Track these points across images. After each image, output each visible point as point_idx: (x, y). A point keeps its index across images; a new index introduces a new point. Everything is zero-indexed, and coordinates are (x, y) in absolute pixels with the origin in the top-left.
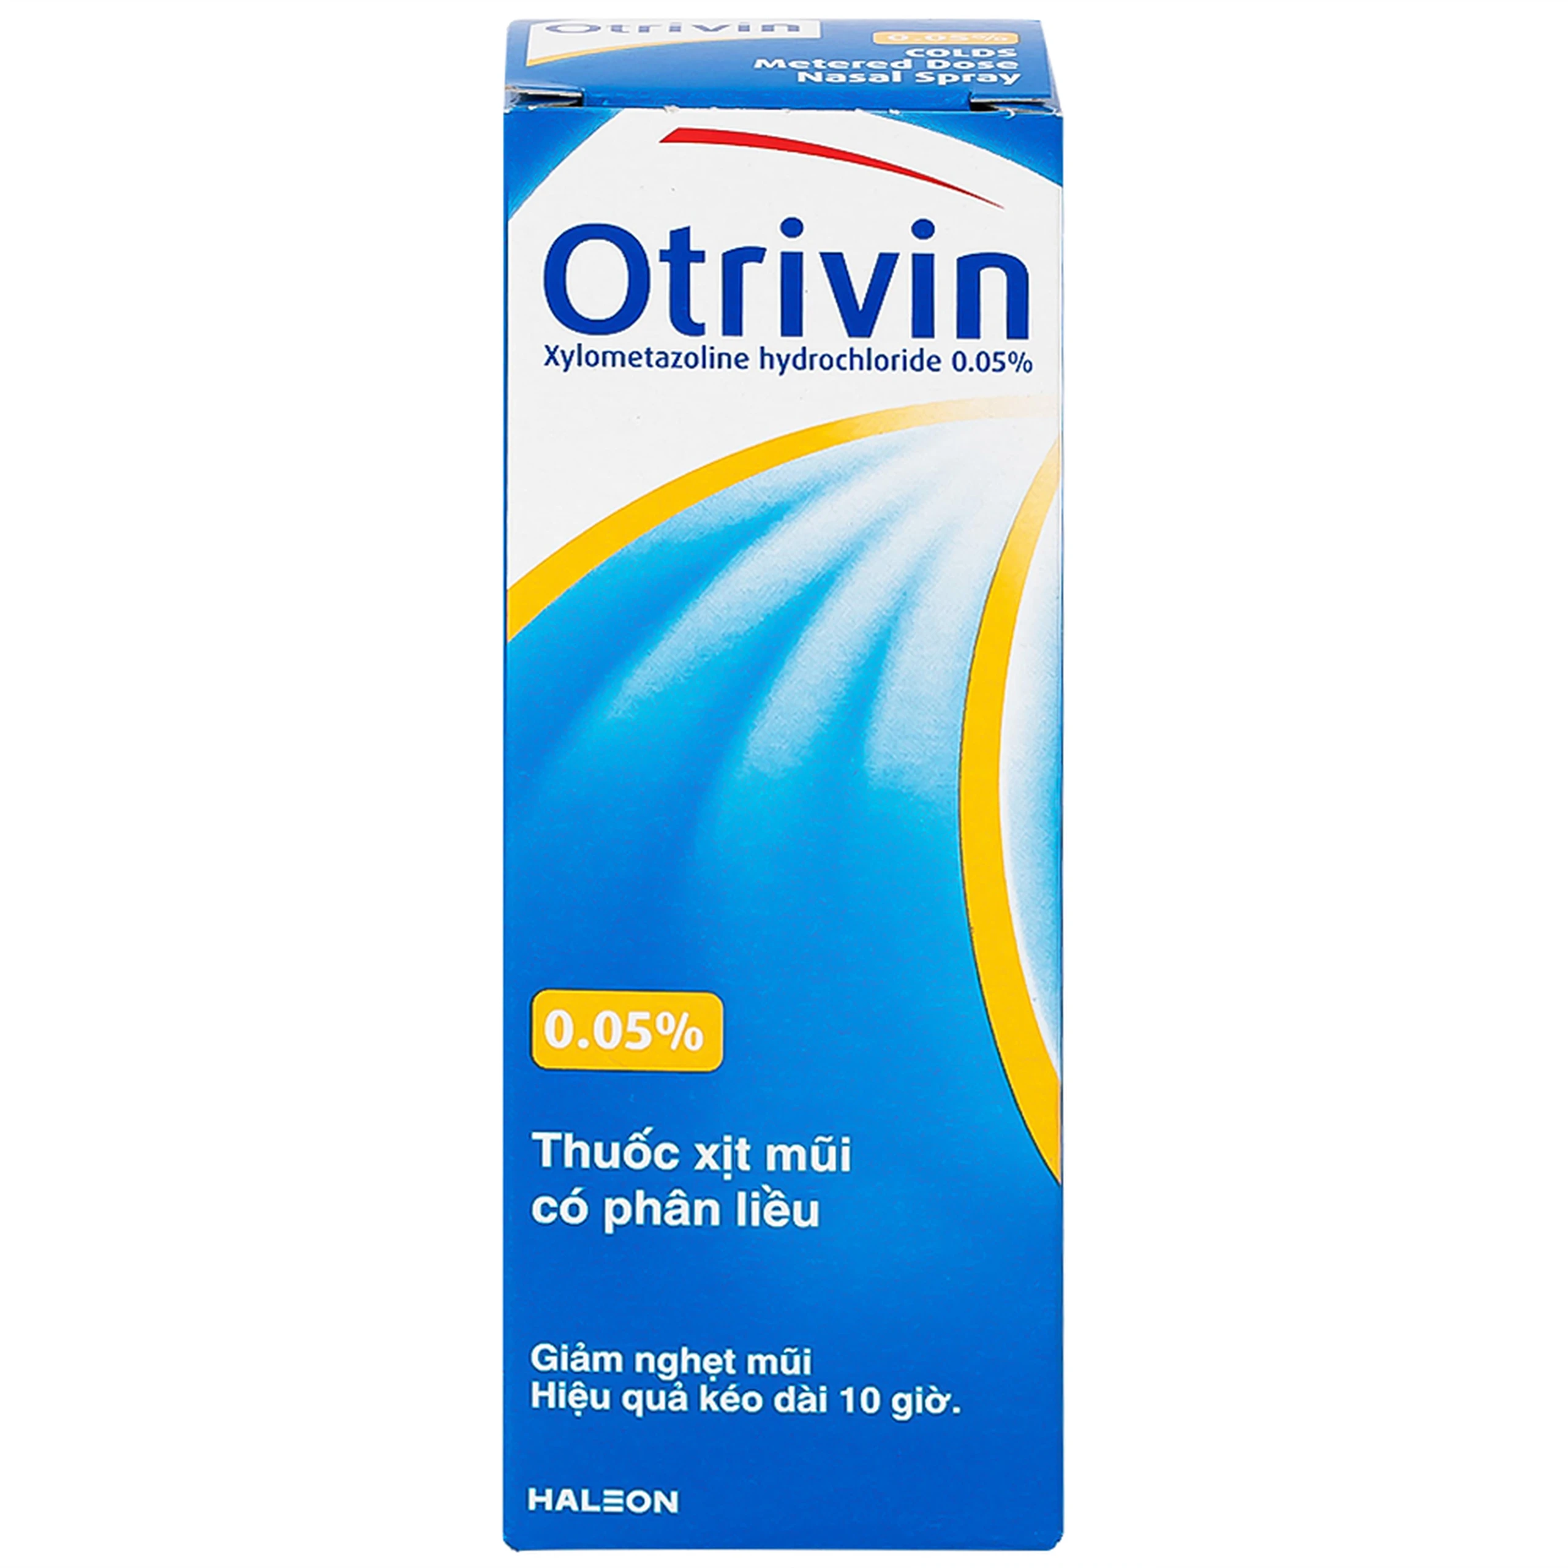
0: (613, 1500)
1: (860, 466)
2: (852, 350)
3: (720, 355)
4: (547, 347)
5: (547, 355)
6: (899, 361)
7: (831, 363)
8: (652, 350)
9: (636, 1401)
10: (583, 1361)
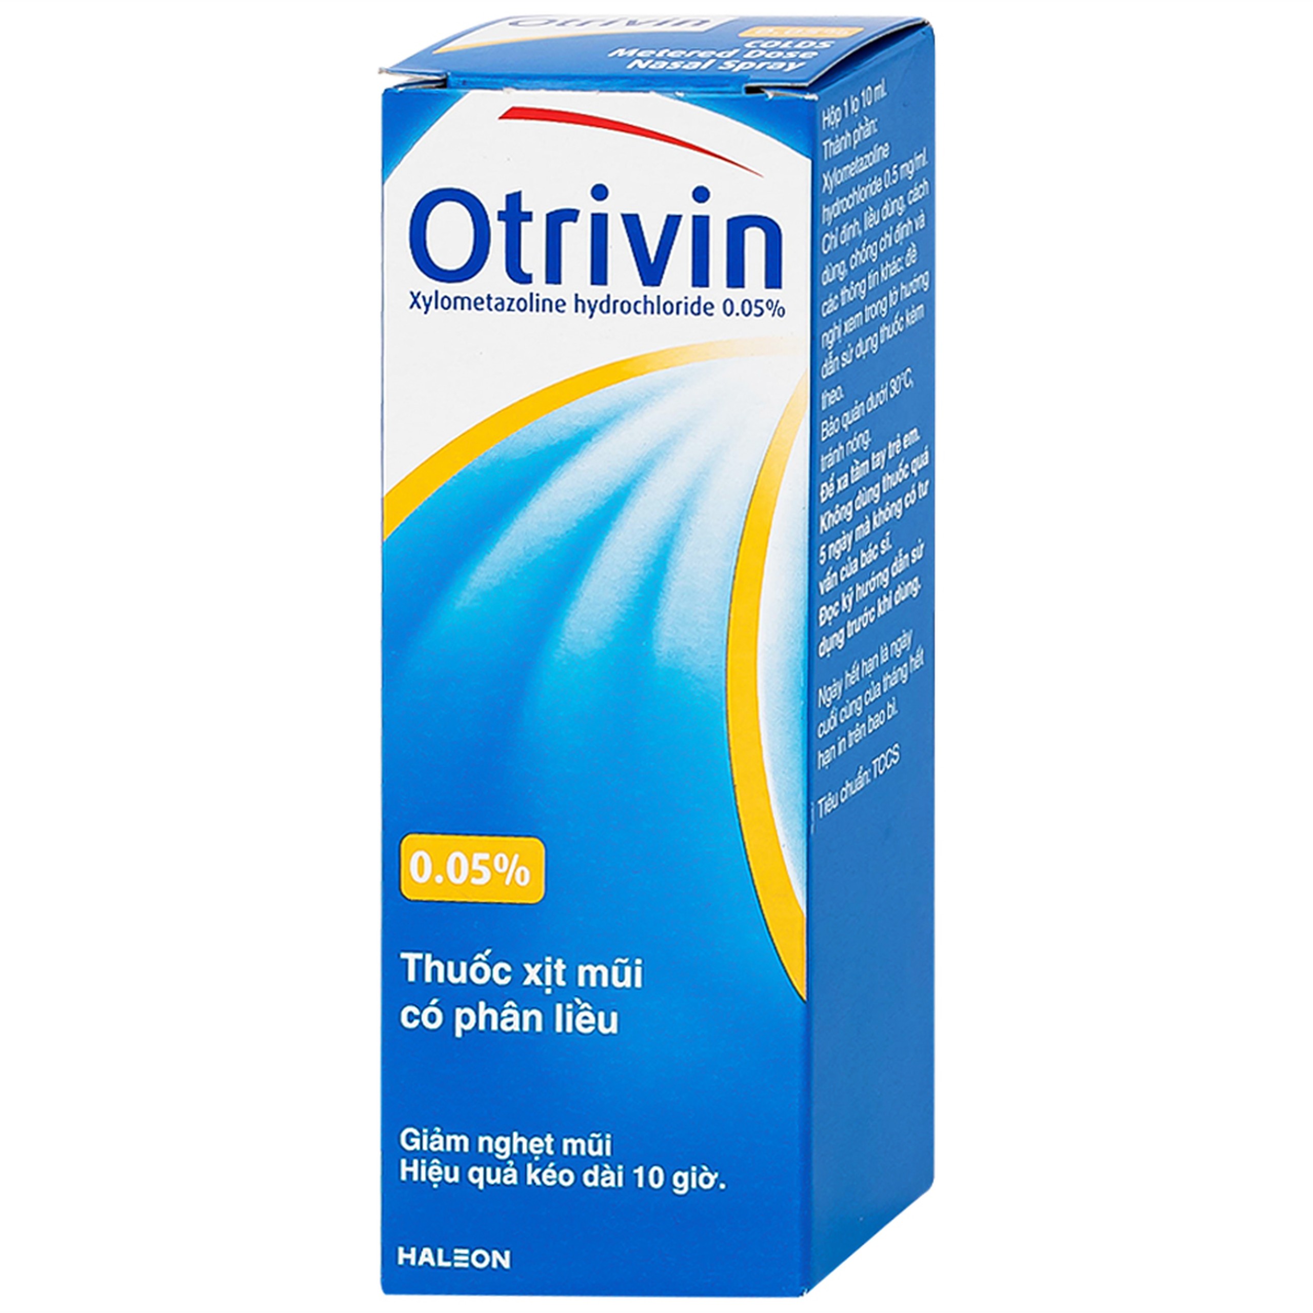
0: (462, 1258)
1: (650, 396)
2: (645, 297)
3: (544, 301)
4: (412, 293)
5: (412, 300)
6: (682, 307)
7: (628, 307)
8: (492, 296)
9: (479, 1177)
10: (438, 1143)
